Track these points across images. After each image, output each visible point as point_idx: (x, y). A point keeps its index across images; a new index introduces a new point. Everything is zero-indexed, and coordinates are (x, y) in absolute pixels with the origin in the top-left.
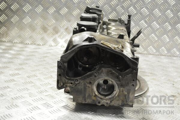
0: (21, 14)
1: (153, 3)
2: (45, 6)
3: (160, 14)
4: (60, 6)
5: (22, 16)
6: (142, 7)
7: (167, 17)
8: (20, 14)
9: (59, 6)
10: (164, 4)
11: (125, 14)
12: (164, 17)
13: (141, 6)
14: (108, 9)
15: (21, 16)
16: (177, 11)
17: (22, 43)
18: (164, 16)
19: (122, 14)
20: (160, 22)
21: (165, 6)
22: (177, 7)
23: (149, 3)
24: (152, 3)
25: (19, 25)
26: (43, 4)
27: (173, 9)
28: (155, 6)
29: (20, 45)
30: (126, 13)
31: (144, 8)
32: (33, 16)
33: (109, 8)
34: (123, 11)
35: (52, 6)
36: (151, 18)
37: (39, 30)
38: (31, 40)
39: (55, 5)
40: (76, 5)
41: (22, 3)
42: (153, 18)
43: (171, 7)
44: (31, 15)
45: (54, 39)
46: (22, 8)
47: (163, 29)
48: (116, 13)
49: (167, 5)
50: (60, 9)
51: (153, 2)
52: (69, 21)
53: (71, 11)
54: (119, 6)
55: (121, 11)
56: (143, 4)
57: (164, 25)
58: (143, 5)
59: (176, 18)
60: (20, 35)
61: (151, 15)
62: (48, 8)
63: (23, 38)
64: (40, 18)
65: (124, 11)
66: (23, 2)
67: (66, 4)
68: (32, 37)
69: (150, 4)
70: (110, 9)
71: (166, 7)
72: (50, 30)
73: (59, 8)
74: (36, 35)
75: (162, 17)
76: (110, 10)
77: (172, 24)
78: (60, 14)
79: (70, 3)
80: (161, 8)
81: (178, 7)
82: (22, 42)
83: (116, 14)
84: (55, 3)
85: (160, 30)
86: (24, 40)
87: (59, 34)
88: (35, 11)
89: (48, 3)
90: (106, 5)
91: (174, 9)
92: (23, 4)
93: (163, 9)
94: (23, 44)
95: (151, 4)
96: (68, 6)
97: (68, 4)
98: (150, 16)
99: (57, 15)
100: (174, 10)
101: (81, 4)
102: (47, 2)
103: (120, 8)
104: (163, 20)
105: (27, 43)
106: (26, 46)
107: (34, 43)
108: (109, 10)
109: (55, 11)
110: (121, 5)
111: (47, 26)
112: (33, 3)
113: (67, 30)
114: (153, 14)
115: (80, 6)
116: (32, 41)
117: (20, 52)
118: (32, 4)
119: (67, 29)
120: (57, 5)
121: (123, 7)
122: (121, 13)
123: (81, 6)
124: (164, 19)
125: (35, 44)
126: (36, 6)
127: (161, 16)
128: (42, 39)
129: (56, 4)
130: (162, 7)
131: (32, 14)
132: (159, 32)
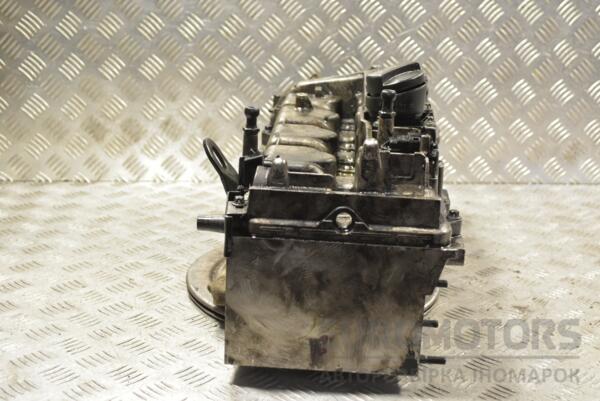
0: (13, 89)
1: (434, 21)
2: (90, 56)
3: (461, 53)
4: (141, 53)
5: (17, 93)
6: (402, 34)
7: (481, 61)
8: (11, 88)
9: (136, 53)
10: (469, 21)
11: (349, 61)
12: (473, 61)
13: (398, 32)
14: (294, 49)
15: (14, 93)
16: (510, 40)
17: (25, 181)
18: (472, 57)
19: (338, 61)
20: (461, 79)
21: (473, 25)
22: (509, 26)
23: (420, 21)
24: (430, 21)
25: (10, 125)
26: (84, 51)
27: (497, 33)
28: (441, 29)
29: (20, 189)
30: (353, 58)
31: (408, 38)
32: (52, 90)
33: (295, 45)
34: (343, 52)
35: (113, 55)
36: (432, 67)
37: (77, 134)
38: (55, 169)
39: (123, 49)
40: (190, 45)
41: (13, 53)
42: (440, 67)
43: (491, 30)
44: (46, 89)
45: (128, 161)
46: (17, 68)
47: (471, 99)
48: (319, 59)
49: (479, 24)
50: (140, 62)
51: (435, 18)
52: (173, 98)
53: (177, 65)
54: (329, 38)
55: (335, 52)
56: (404, 27)
57: (476, 88)
58: (403, 30)
59: (509, 60)
60: (16, 156)
61: (432, 59)
62: (99, 62)
63: (27, 166)
64: (76, 96)
65: (347, 52)
66: (17, 49)
67: (158, 43)
68: (57, 160)
69: (426, 24)
70: (301, 50)
71: (477, 30)
72: (114, 131)
73: (135, 58)
74: (67, 150)
75: (467, 63)
76: (301, 53)
77: (501, 80)
78: (141, 78)
79: (171, 40)
80: (459, 33)
81: (512, 26)
82: (24, 176)
83: (322, 65)
84: (123, 45)
85: (464, 103)
86: (29, 171)
87: (143, 142)
88: (61, 73)
89: (99, 46)
90: (288, 38)
91: (501, 33)
92: (18, 56)
93: (467, 37)
94: (27, 183)
95: (429, 24)
96: (165, 51)
97: (165, 43)
98: (428, 62)
99: (133, 81)
100: (501, 37)
101: (205, 40)
102: (96, 42)
103: (332, 42)
104: (472, 71)
105: (40, 181)
106: (37, 189)
107: (64, 179)
108: (297, 53)
109: (124, 71)
110: (334, 35)
111: (102, 120)
112: (50, 48)
113: (169, 127)
114: (436, 55)
115: (203, 46)
116: (59, 173)
117: (21, 212)
118: (47, 52)
119: (167, 123)
120: (130, 48)
121: (340, 40)
122: (336, 59)
123: (206, 46)
124: (474, 67)
125: (66, 181)
126: (62, 59)
127: (465, 58)
128: (91, 162)
129: (126, 46)
130: (464, 30)
131: (51, 83)
132: (461, 110)
